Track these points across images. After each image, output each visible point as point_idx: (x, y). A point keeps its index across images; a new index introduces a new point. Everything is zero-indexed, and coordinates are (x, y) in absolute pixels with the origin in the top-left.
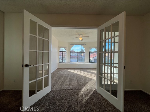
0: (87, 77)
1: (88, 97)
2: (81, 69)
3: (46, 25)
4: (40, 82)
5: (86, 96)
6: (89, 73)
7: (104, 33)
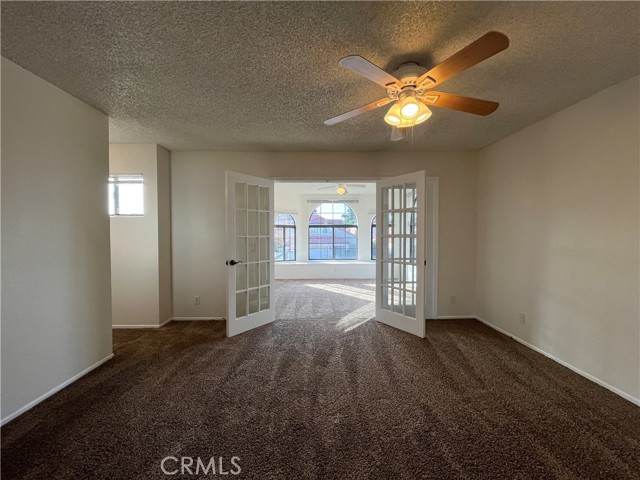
0: (357, 299)
1: (355, 327)
2: (345, 280)
3: (262, 182)
4: (254, 296)
5: (349, 326)
6: (364, 291)
7: (390, 191)
